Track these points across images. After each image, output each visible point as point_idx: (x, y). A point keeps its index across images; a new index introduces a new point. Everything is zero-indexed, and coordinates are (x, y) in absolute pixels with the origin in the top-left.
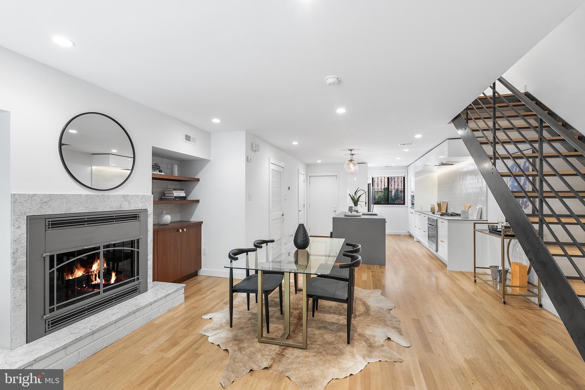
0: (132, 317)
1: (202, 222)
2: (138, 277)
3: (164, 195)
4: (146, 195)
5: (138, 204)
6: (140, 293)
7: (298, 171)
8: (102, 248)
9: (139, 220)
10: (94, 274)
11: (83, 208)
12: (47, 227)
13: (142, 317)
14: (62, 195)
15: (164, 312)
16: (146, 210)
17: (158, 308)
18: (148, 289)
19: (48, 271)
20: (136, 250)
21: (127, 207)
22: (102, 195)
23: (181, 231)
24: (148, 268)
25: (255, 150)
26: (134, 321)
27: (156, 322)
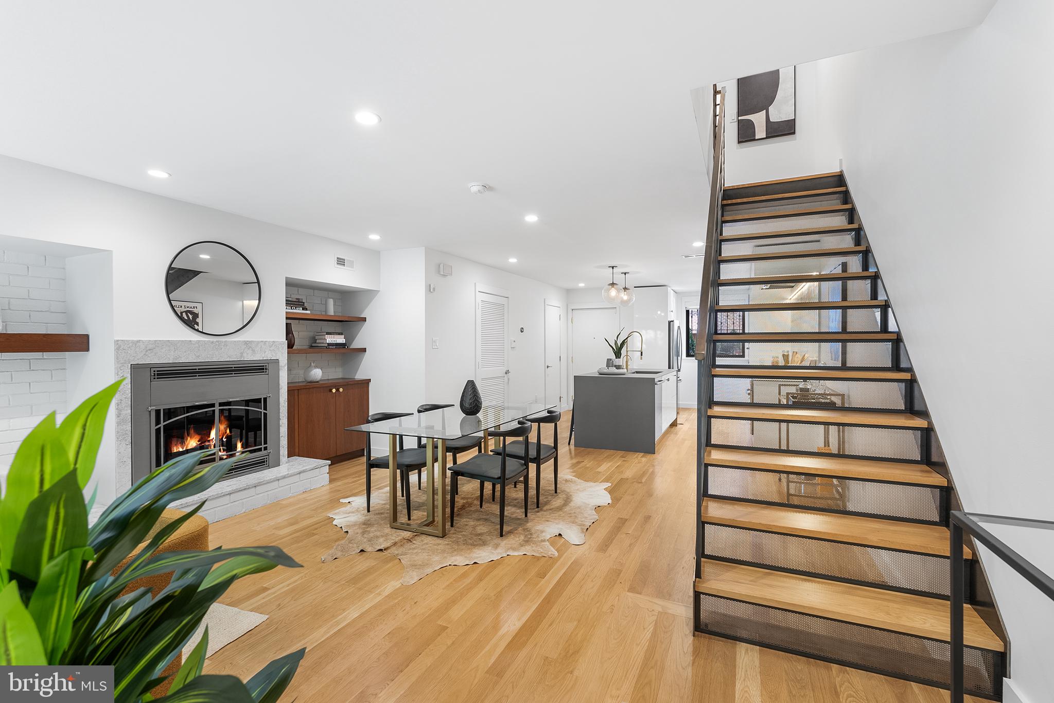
0: (252, 491)
1: (370, 380)
2: (265, 446)
3: (314, 340)
4: (278, 341)
5: (265, 352)
6: (269, 467)
7: (545, 301)
8: (217, 405)
9: (267, 373)
10: (213, 444)
11: (194, 357)
12: (153, 377)
13: (266, 494)
14: (169, 341)
15: (297, 492)
16: (277, 361)
17: (289, 486)
18: (281, 464)
19: (154, 428)
20: (263, 411)
21: (250, 356)
22: (218, 341)
23: (334, 391)
24: (281, 436)
25: (442, 273)
26: (254, 497)
27: (284, 502)
